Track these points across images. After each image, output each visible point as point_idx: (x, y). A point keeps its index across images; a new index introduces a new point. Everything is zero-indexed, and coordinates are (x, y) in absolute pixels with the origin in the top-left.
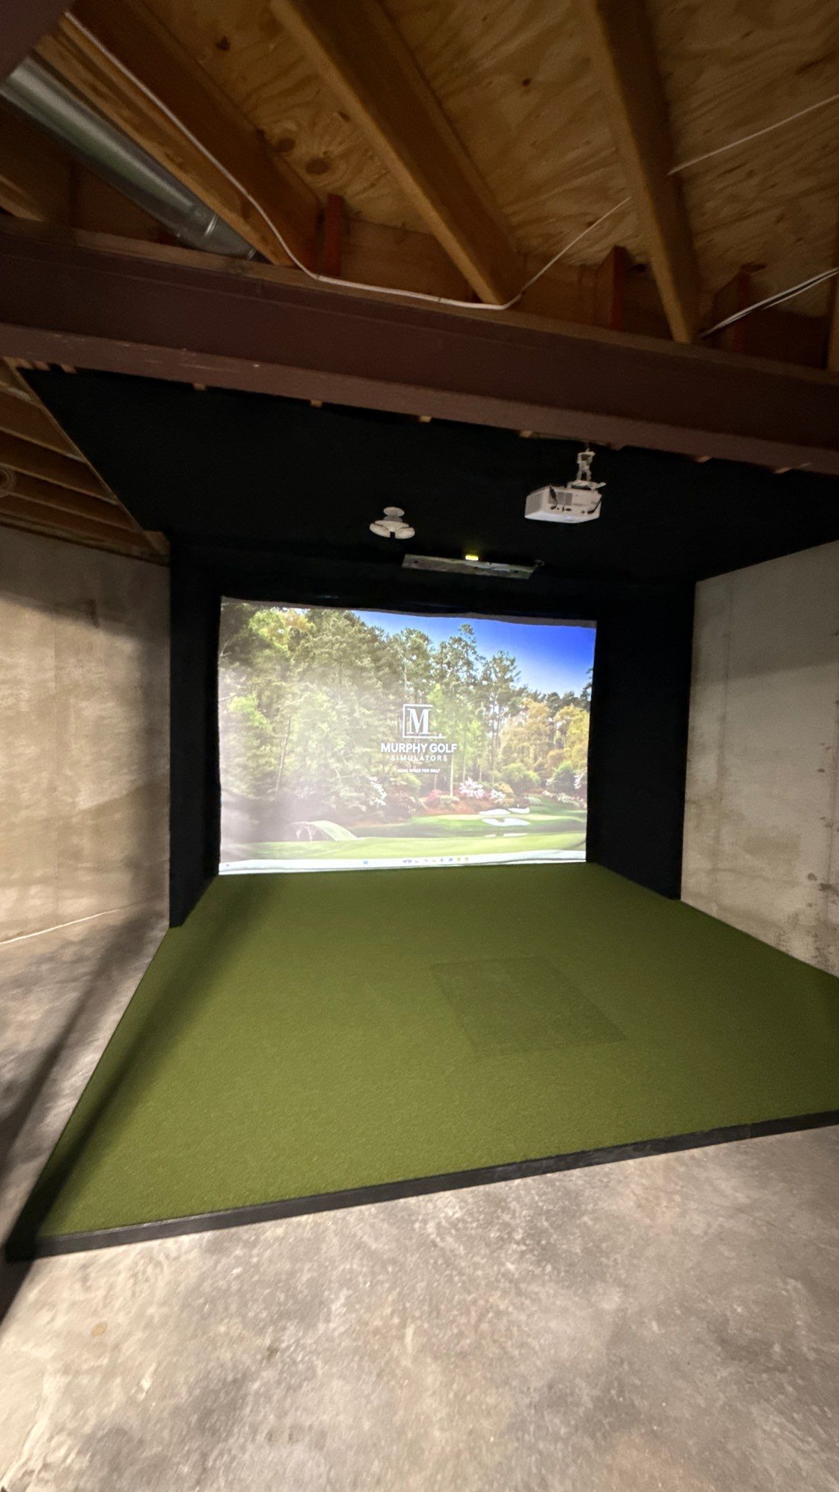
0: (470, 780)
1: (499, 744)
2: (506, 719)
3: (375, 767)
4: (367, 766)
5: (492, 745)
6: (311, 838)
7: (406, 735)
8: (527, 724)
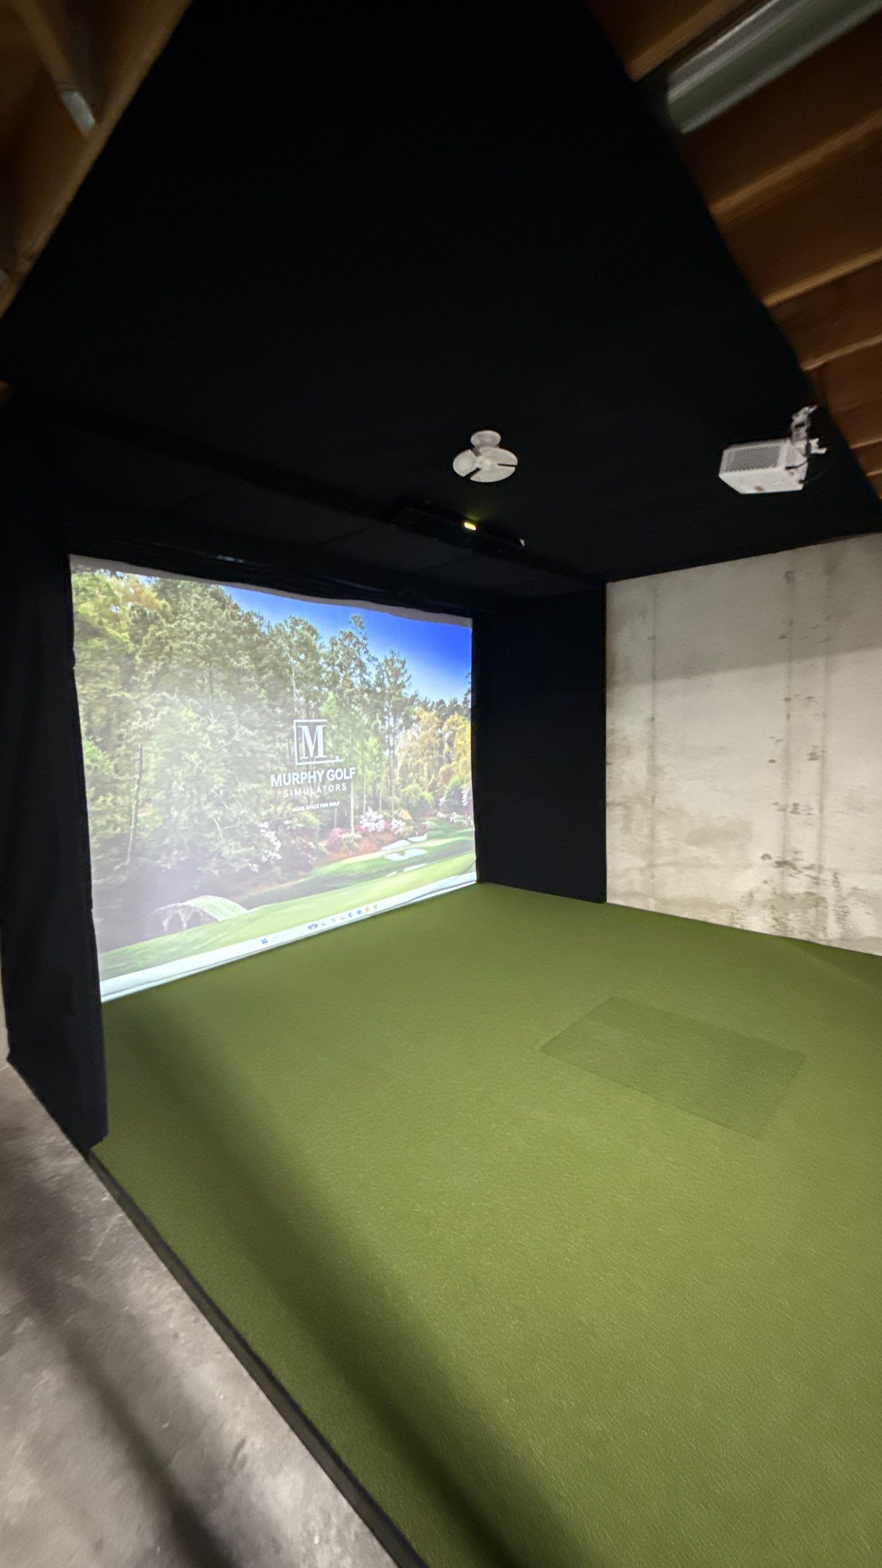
0: (370, 809)
1: (396, 763)
2: (401, 733)
3: (266, 808)
4: (256, 810)
5: (389, 765)
6: (185, 925)
7: (298, 762)
8: (420, 737)
